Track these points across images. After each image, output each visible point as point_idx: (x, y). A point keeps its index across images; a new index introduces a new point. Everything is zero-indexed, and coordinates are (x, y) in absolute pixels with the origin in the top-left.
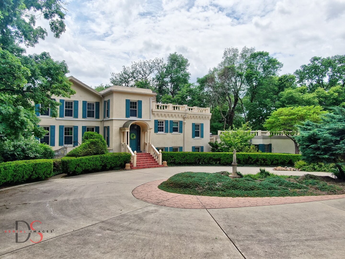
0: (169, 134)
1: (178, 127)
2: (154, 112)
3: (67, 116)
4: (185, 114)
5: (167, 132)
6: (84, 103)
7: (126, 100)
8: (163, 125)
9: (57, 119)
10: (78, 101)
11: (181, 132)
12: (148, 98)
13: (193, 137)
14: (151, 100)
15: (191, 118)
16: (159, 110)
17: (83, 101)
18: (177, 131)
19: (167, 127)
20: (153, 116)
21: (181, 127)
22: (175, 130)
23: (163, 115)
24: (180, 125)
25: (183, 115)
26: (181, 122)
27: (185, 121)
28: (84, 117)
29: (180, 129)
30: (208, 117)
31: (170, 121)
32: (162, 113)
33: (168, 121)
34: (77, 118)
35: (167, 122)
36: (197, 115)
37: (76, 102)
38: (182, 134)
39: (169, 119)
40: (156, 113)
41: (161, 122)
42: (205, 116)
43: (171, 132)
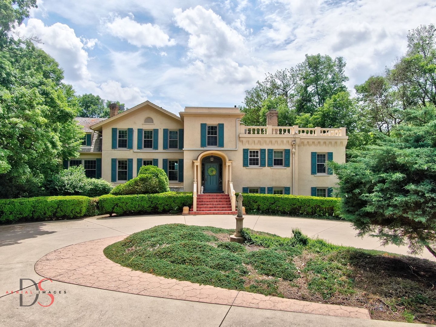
0: (267, 169)
1: (283, 158)
2: (241, 139)
3: (146, 148)
4: (293, 139)
5: (263, 165)
6: (165, 131)
7: (202, 124)
8: (257, 156)
9: (135, 151)
10: (158, 130)
11: (288, 165)
12: (233, 120)
13: (313, 173)
14: (237, 122)
15: (309, 145)
16: (252, 135)
17: (164, 130)
18: (281, 164)
19: (263, 159)
20: (241, 143)
21: (288, 159)
22: (278, 162)
23: (256, 142)
24: (285, 155)
25: (290, 141)
26: (287, 152)
27: (294, 150)
28: (165, 147)
29: (285, 161)
30: (342, 143)
31: (268, 150)
32: (255, 139)
33: (265, 150)
34: (158, 149)
35: (263, 151)
36: (319, 140)
37: (156, 131)
38: (288, 169)
39: (266, 147)
40: (244, 140)
41: (254, 152)
42: (335, 141)
43: (270, 165)
